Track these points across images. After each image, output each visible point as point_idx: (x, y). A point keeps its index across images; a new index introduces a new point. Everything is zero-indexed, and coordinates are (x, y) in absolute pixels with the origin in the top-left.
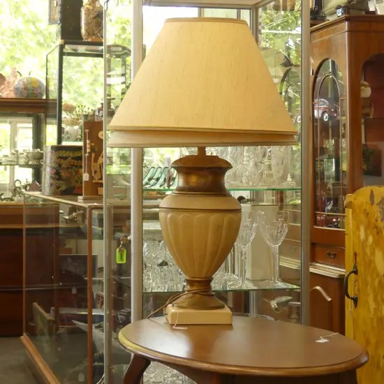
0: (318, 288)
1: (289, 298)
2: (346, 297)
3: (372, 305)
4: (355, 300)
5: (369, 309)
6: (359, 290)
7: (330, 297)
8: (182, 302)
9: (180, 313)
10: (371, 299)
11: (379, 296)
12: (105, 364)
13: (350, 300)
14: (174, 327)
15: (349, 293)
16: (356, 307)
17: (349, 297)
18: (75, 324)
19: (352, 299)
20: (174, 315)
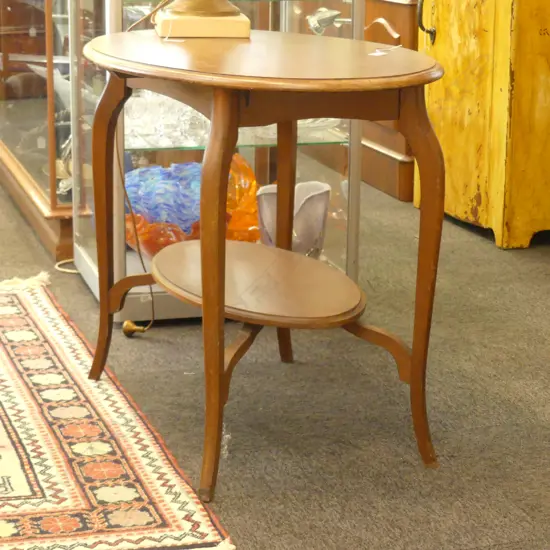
0: (382, 21)
1: (336, 13)
2: (420, 30)
3: (456, 39)
4: (433, 34)
5: (451, 47)
6: (438, 20)
7: (398, 32)
8: (177, 6)
9: (174, 21)
10: (454, 31)
11: (466, 27)
12: (72, 123)
13: (425, 33)
14: (166, 40)
15: (424, 24)
16: (433, 43)
17: (423, 29)
18: (31, 71)
19: (428, 32)
20: (166, 23)
